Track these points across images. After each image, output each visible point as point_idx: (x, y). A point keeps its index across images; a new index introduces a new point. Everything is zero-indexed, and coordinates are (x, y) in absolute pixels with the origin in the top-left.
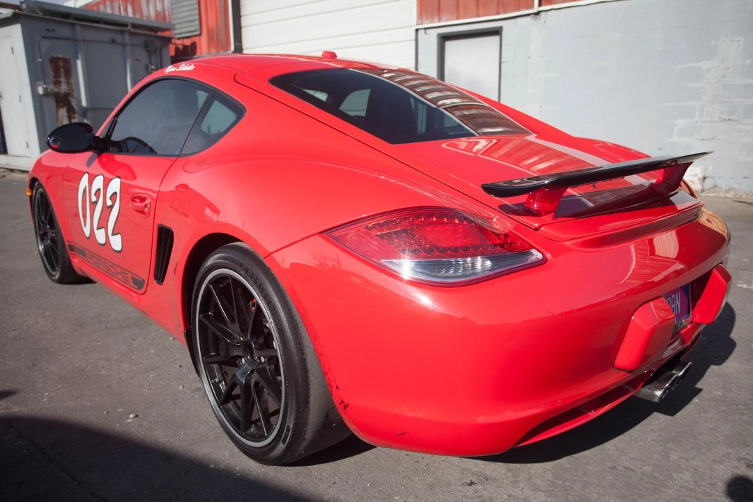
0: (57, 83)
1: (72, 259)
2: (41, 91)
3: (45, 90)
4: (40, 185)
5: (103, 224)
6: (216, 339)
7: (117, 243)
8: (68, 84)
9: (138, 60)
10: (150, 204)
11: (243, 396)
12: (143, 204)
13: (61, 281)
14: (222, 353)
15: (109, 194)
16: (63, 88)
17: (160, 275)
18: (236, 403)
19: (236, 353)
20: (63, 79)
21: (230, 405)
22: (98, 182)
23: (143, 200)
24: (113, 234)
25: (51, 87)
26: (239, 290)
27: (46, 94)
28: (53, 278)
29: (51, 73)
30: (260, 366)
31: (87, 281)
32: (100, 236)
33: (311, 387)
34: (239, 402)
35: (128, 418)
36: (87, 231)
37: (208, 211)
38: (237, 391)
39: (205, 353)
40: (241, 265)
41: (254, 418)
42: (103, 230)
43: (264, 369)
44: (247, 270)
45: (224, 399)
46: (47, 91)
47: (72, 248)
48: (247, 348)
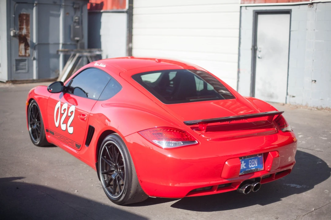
0: (21, 29)
1: (46, 135)
2: (12, 34)
3: (15, 33)
4: (35, 102)
5: (66, 122)
6: (106, 164)
7: (71, 130)
8: (27, 29)
9: (68, 13)
10: (87, 117)
11: (114, 185)
12: (84, 117)
13: (39, 145)
14: (108, 169)
15: (70, 111)
16: (24, 32)
17: (88, 142)
18: (111, 187)
19: (113, 169)
20: (24, 27)
21: (109, 188)
22: (65, 106)
23: (84, 115)
24: (70, 126)
25: (17, 32)
26: (115, 148)
27: (15, 36)
28: (36, 144)
29: (19, 23)
30: (120, 172)
31: (53, 146)
32: (63, 127)
33: (133, 176)
34: (112, 187)
35: (75, 191)
36: (57, 124)
37: (107, 121)
38: (112, 183)
39: (103, 170)
40: (115, 140)
41: (117, 191)
42: (65, 125)
43: (121, 173)
44: (117, 141)
45: (108, 185)
46: (15, 34)
47: (47, 131)
48: (116, 167)
